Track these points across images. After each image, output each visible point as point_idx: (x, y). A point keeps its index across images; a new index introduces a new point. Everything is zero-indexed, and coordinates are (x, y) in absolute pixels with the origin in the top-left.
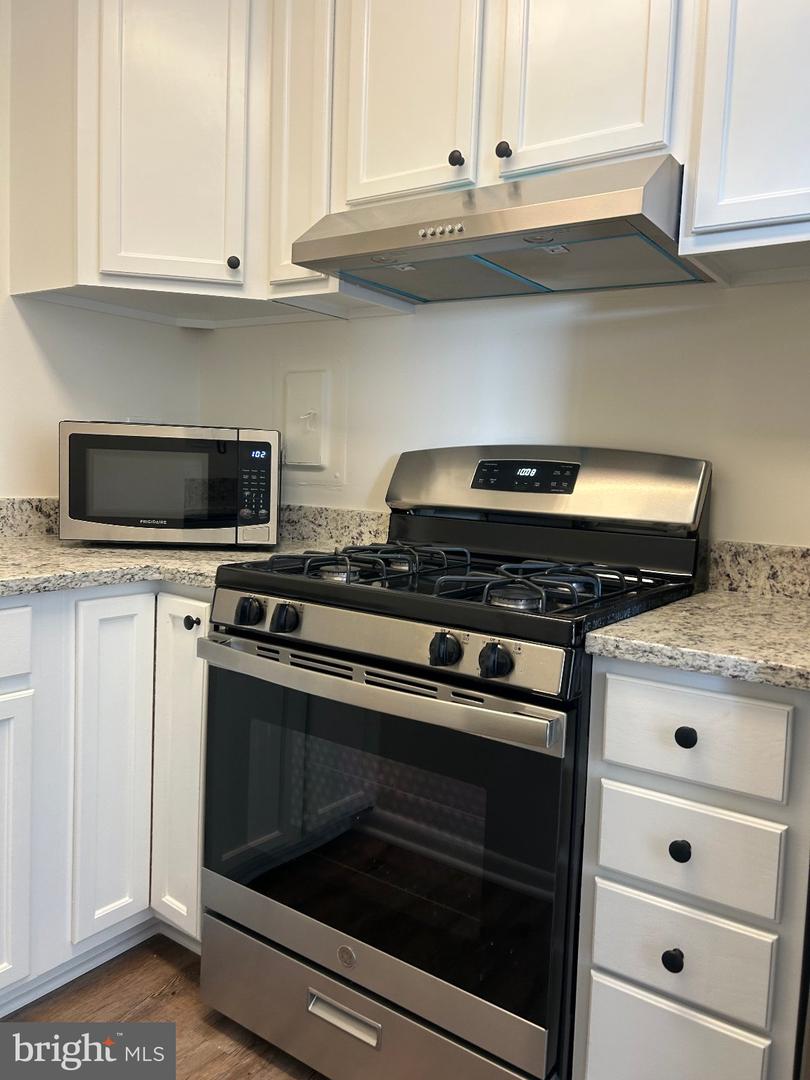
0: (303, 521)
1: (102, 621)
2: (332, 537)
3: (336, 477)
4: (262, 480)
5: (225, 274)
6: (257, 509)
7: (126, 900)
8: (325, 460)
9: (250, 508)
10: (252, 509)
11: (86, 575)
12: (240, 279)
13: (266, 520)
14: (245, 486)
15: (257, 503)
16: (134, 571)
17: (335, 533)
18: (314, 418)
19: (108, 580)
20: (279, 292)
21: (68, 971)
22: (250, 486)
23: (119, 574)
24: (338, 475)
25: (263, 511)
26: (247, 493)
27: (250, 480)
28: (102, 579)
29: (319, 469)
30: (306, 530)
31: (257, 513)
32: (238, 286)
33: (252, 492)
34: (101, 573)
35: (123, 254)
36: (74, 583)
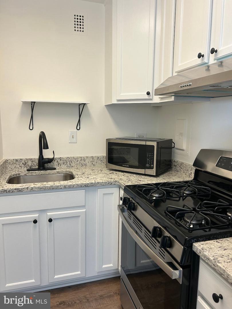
0: (178, 166)
1: (104, 194)
2: (184, 173)
3: (187, 153)
4: (152, 156)
5: (147, 97)
6: (151, 165)
7: (111, 265)
8: (184, 148)
9: (149, 164)
10: (149, 165)
11: (98, 183)
12: (151, 98)
13: (153, 168)
14: (148, 158)
15: (151, 163)
16: (112, 182)
17: (185, 171)
18: (181, 134)
19: (105, 184)
20: (162, 100)
21: (99, 277)
22: (149, 158)
23: (108, 183)
24: (188, 152)
25: (152, 165)
26: (148, 160)
27: (149, 156)
28: (103, 184)
29: (183, 150)
30: (178, 169)
31: (150, 166)
32: (151, 99)
33: (149, 160)
34: (102, 182)
35: (122, 94)
36: (95, 185)
